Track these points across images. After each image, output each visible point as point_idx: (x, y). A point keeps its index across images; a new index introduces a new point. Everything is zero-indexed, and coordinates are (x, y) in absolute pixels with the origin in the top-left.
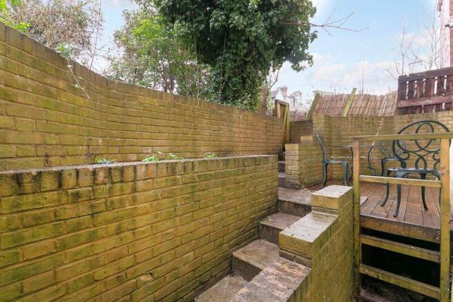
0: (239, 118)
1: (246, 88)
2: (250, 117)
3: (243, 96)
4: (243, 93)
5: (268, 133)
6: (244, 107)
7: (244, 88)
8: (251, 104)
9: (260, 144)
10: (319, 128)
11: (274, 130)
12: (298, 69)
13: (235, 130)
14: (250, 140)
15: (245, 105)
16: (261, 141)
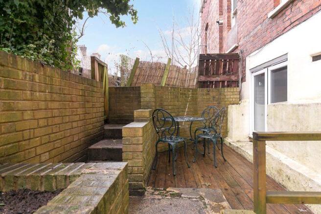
0: (33, 80)
1: (46, 26)
2: (57, 79)
3: (40, 39)
4: (40, 34)
5: (87, 105)
6: (41, 59)
7: (41, 26)
8: (55, 55)
9: (75, 124)
10: (147, 99)
11: (95, 99)
12: (118, 23)
13: (21, 104)
14: (57, 120)
15: (45, 55)
16: (77, 118)
